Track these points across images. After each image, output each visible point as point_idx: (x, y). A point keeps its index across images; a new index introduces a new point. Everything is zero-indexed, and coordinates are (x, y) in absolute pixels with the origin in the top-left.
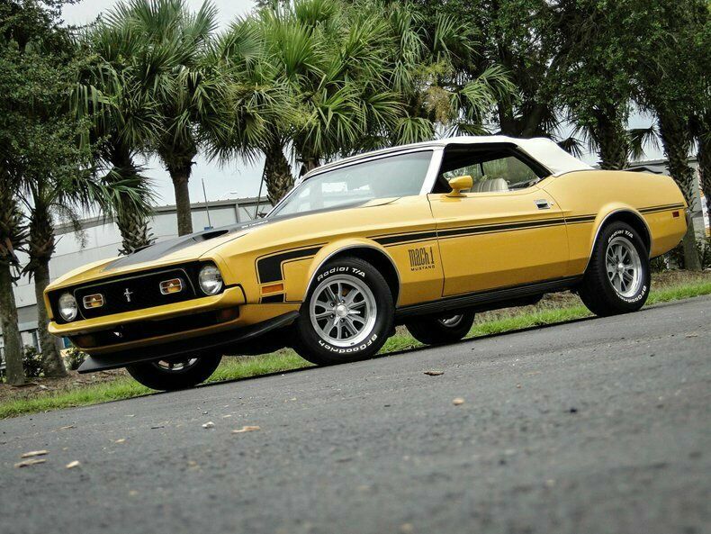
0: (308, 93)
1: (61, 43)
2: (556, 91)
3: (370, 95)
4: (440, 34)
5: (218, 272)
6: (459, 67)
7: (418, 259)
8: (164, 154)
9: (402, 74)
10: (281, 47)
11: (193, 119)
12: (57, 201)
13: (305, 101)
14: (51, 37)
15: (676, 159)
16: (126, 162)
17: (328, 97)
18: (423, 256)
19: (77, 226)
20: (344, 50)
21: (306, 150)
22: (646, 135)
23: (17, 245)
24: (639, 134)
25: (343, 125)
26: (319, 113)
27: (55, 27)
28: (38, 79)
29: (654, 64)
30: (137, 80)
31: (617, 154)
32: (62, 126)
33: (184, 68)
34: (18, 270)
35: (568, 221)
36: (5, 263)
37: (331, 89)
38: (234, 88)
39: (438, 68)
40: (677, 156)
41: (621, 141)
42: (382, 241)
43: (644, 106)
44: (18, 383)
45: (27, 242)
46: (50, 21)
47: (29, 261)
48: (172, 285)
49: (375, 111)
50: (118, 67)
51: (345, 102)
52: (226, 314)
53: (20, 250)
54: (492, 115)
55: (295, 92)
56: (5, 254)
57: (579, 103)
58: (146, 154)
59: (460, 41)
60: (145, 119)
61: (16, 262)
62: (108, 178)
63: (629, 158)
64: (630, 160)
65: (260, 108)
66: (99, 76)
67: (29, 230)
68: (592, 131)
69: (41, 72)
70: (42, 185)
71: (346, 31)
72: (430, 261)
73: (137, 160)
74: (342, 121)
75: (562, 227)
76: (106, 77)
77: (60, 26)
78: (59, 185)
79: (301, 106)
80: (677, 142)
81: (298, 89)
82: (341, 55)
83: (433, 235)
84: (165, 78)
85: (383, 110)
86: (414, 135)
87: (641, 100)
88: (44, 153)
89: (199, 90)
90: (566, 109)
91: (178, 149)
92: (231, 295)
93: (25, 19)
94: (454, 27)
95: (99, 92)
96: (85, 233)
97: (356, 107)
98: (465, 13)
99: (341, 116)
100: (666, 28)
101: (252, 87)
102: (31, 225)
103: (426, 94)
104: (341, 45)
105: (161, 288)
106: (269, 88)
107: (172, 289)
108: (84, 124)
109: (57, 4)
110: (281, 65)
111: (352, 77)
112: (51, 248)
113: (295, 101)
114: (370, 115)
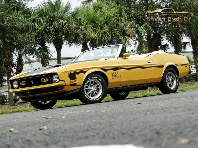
0: (95, 28)
1: (28, 12)
2: (163, 31)
3: (112, 29)
4: (132, 14)
5: (58, 76)
6: (137, 23)
7: (114, 75)
8: (54, 43)
9: (121, 24)
10: (88, 15)
11: (63, 34)
12: (25, 55)
13: (94, 31)
14: (25, 10)
15: (195, 51)
16: (44, 45)
17: (100, 30)
18: (115, 75)
19: (30, 62)
20: (105, 17)
21: (94, 44)
22: (187, 44)
23: (13, 67)
24: (185, 43)
25: (104, 38)
26: (98, 34)
27: (26, 8)
28: (22, 21)
29: (191, 24)
30: (48, 23)
31: (179, 49)
32: (27, 35)
33: (61, 20)
34: (13, 74)
35: (156, 67)
36: (10, 71)
37: (101, 28)
38: (75, 26)
39: (131, 23)
40: (196, 50)
41: (180, 45)
42: (104, 70)
43: (187, 36)
44: (12, 105)
45: (16, 66)
46: (25, 6)
47: (16, 71)
48: (45, 79)
49: (113, 34)
50: (43, 19)
51: (105, 31)
52: (60, 88)
53: (14, 68)
54: (145, 37)
55: (91, 28)
56: (10, 69)
57: (169, 34)
58: (50, 43)
59: (137, 16)
60: (50, 34)
61: (12, 71)
62: (39, 49)
63: (182, 50)
64: (183, 50)
65: (82, 32)
66: (38, 21)
67: (17, 62)
68: (172, 42)
69: (22, 19)
70: (20, 51)
71: (106, 12)
72: (117, 76)
73: (47, 45)
74: (104, 36)
75: (154, 68)
76: (40, 21)
77: (27, 7)
78: (25, 51)
79: (93, 32)
80: (196, 46)
81: (92, 27)
82: (105, 18)
83: (118, 69)
84: (56, 22)
85: (115, 34)
86: (124, 41)
87: (186, 34)
88: (22, 42)
89: (65, 27)
90: (165, 36)
91: (58, 42)
92: (61, 83)
93: (18, 5)
94: (136, 12)
95: (38, 25)
96: (32, 64)
97: (108, 33)
98: (139, 8)
99: (104, 35)
100: (194, 14)
101: (79, 26)
102: (17, 61)
103: (127, 30)
104: (104, 16)
105: (42, 80)
106: (84, 27)
107: (45, 81)
108: (34, 34)
109: (27, 1)
110: (88, 20)
111: (107, 25)
112: (22, 68)
113: (91, 30)
114: (112, 35)
